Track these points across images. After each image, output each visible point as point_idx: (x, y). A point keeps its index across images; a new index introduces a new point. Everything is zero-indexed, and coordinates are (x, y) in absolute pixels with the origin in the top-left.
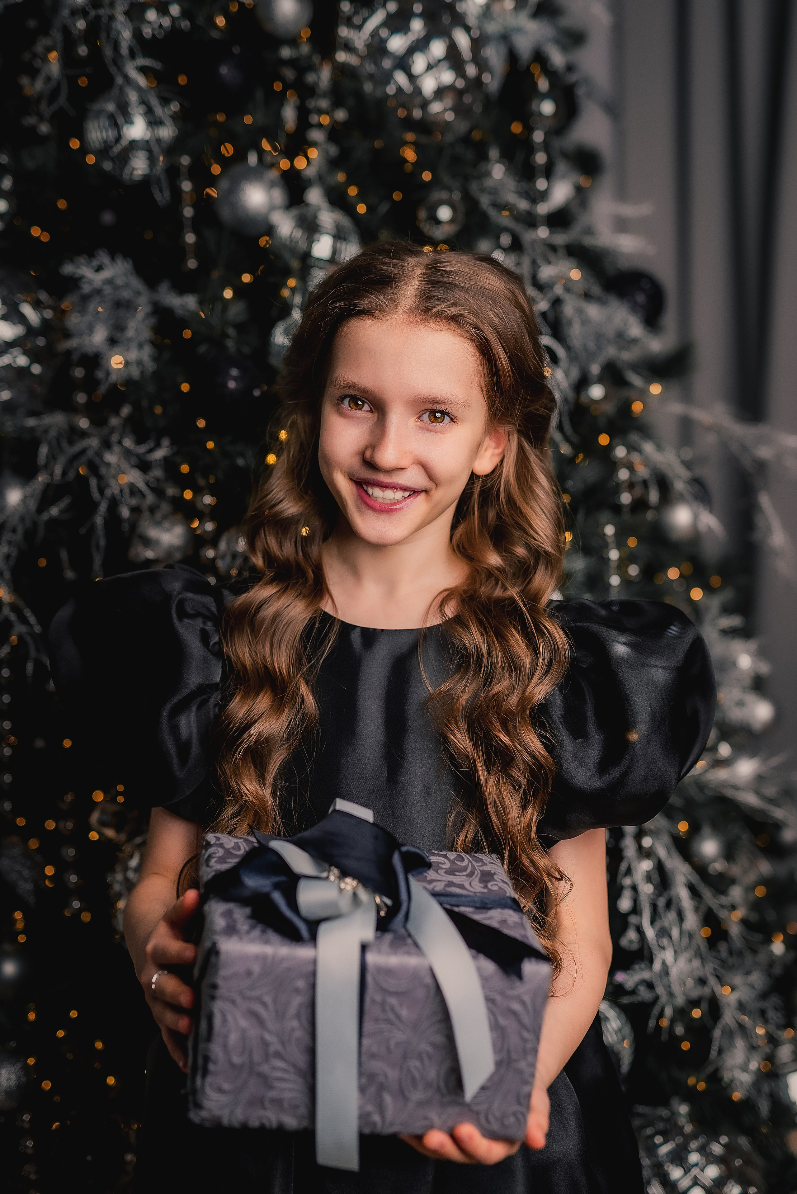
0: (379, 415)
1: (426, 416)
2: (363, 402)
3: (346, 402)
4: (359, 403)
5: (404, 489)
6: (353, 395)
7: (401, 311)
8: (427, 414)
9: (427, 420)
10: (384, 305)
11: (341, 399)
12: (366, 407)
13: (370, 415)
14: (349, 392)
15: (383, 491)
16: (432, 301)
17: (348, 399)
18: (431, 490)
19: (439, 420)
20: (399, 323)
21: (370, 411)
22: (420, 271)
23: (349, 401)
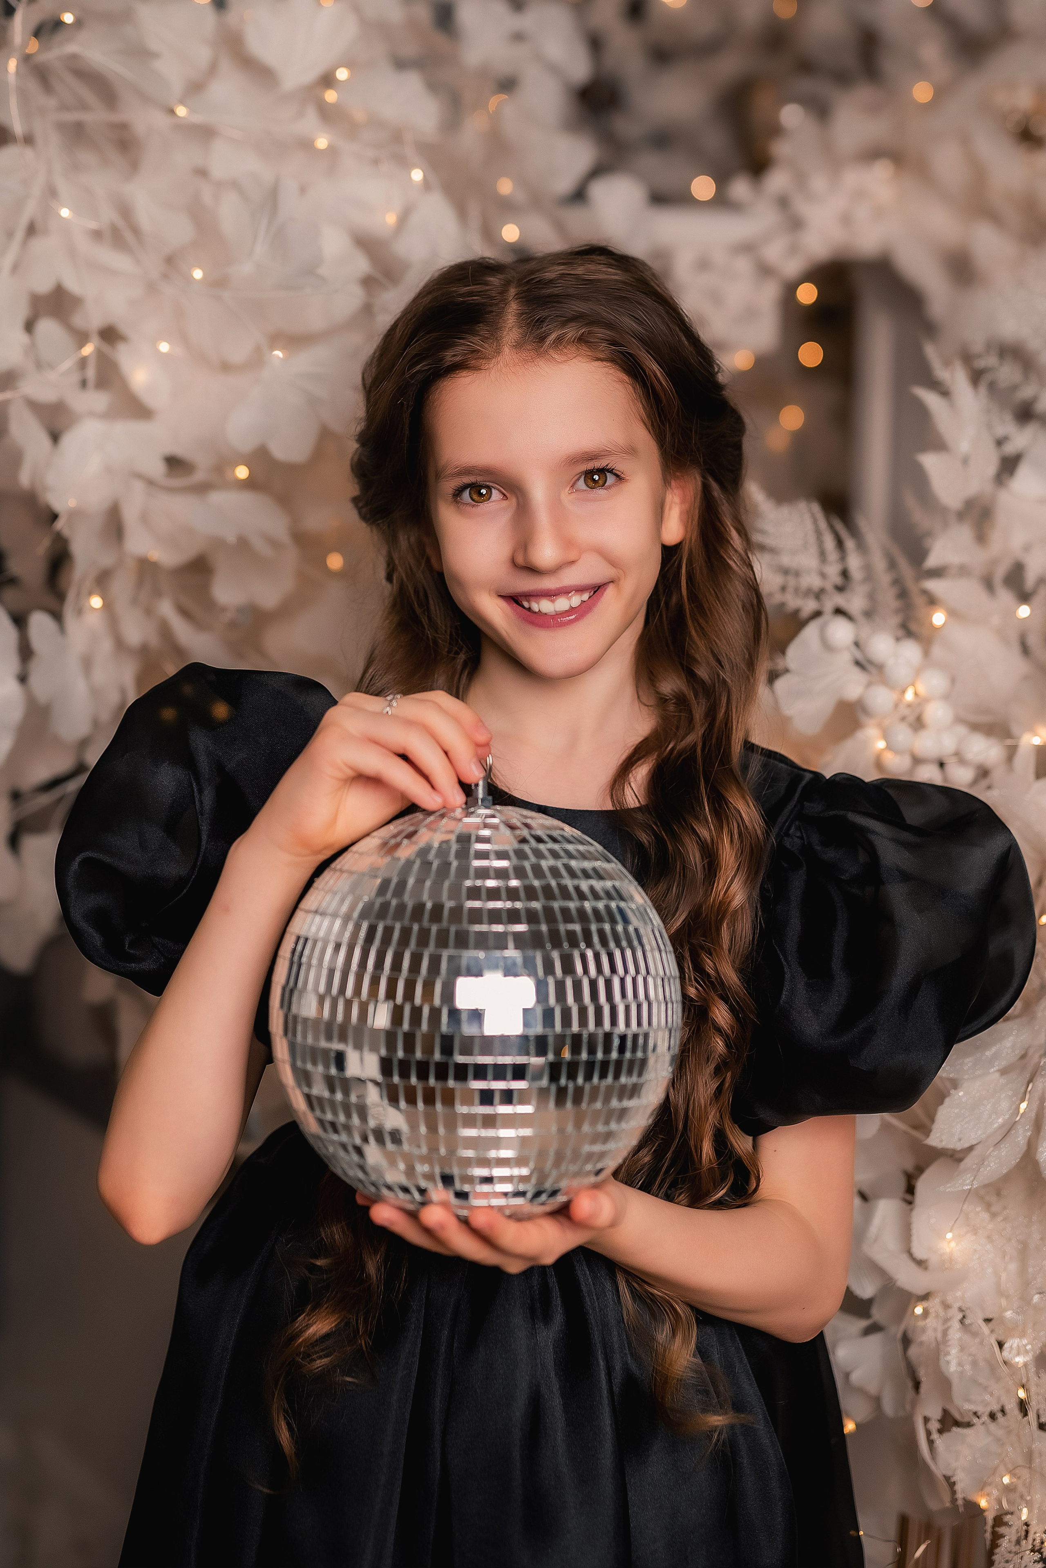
0: (517, 498)
1: (581, 484)
2: (489, 488)
3: (466, 494)
4: (484, 491)
5: (580, 590)
6: (473, 484)
7: (506, 350)
8: (582, 479)
9: (584, 487)
10: (482, 349)
11: (458, 493)
12: (495, 495)
13: (505, 503)
14: (467, 480)
15: (553, 601)
16: (546, 324)
17: (468, 491)
18: (619, 579)
19: (601, 482)
20: (509, 367)
21: (503, 499)
22: (514, 290)
23: (470, 493)
